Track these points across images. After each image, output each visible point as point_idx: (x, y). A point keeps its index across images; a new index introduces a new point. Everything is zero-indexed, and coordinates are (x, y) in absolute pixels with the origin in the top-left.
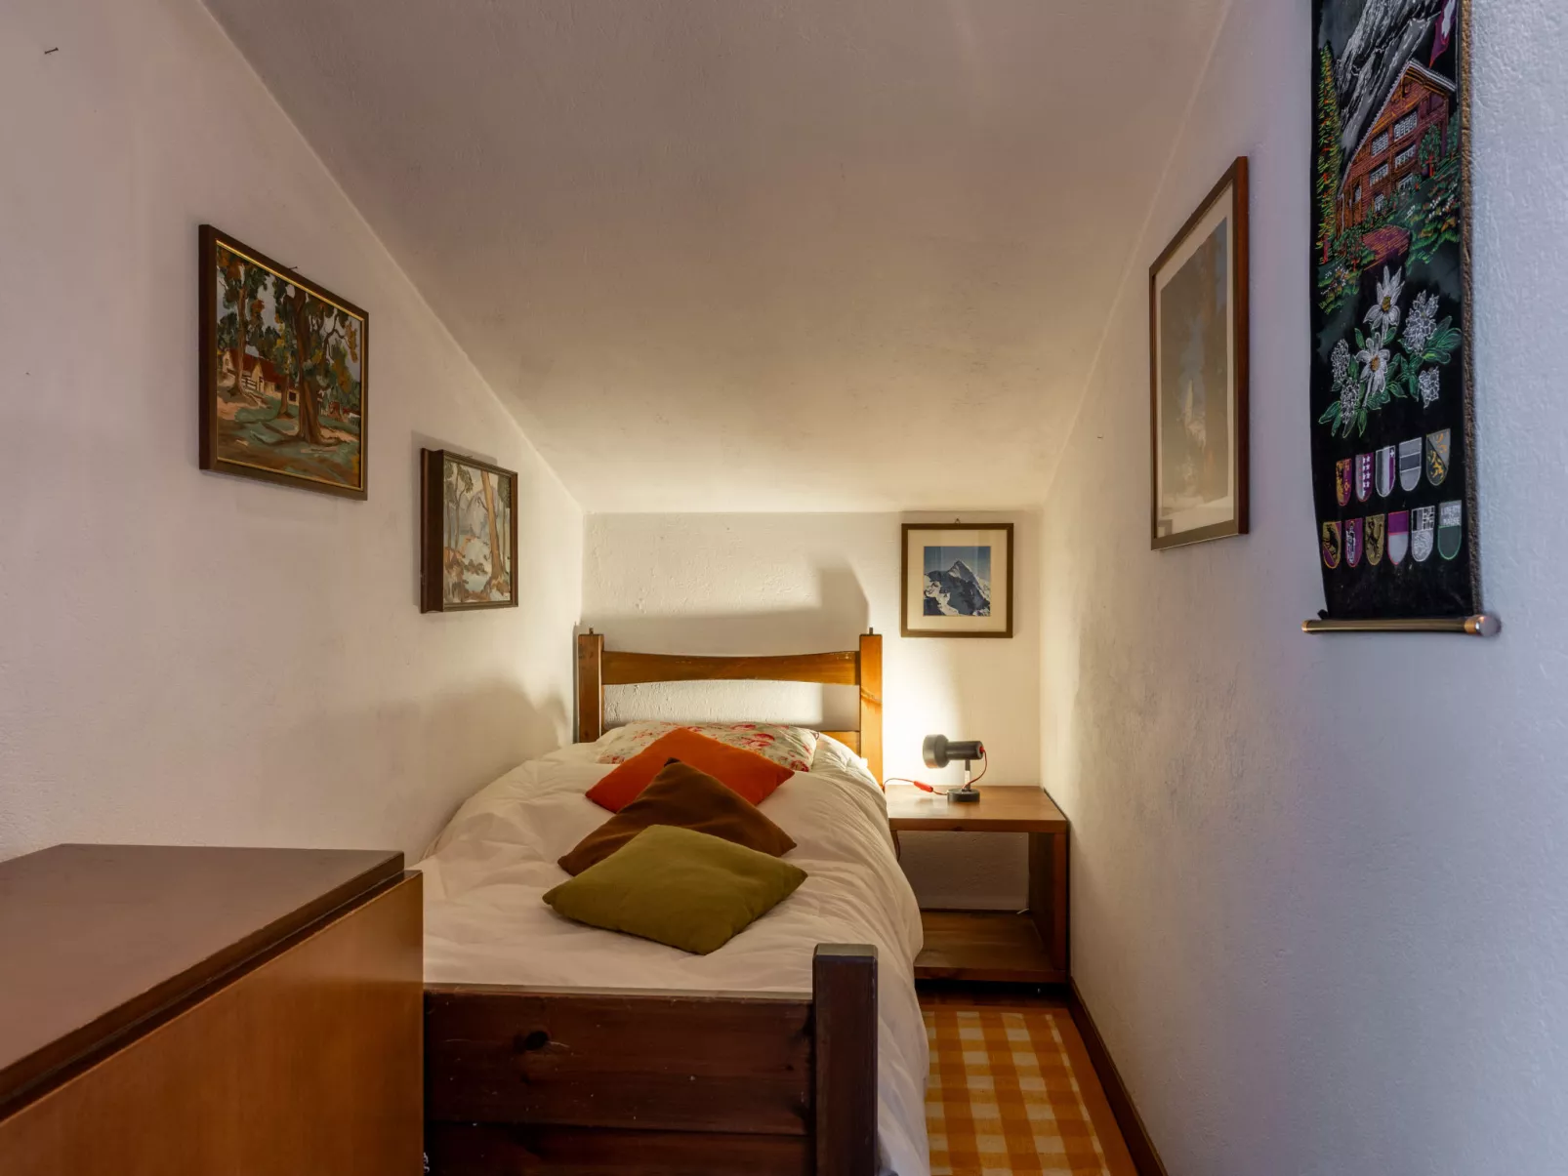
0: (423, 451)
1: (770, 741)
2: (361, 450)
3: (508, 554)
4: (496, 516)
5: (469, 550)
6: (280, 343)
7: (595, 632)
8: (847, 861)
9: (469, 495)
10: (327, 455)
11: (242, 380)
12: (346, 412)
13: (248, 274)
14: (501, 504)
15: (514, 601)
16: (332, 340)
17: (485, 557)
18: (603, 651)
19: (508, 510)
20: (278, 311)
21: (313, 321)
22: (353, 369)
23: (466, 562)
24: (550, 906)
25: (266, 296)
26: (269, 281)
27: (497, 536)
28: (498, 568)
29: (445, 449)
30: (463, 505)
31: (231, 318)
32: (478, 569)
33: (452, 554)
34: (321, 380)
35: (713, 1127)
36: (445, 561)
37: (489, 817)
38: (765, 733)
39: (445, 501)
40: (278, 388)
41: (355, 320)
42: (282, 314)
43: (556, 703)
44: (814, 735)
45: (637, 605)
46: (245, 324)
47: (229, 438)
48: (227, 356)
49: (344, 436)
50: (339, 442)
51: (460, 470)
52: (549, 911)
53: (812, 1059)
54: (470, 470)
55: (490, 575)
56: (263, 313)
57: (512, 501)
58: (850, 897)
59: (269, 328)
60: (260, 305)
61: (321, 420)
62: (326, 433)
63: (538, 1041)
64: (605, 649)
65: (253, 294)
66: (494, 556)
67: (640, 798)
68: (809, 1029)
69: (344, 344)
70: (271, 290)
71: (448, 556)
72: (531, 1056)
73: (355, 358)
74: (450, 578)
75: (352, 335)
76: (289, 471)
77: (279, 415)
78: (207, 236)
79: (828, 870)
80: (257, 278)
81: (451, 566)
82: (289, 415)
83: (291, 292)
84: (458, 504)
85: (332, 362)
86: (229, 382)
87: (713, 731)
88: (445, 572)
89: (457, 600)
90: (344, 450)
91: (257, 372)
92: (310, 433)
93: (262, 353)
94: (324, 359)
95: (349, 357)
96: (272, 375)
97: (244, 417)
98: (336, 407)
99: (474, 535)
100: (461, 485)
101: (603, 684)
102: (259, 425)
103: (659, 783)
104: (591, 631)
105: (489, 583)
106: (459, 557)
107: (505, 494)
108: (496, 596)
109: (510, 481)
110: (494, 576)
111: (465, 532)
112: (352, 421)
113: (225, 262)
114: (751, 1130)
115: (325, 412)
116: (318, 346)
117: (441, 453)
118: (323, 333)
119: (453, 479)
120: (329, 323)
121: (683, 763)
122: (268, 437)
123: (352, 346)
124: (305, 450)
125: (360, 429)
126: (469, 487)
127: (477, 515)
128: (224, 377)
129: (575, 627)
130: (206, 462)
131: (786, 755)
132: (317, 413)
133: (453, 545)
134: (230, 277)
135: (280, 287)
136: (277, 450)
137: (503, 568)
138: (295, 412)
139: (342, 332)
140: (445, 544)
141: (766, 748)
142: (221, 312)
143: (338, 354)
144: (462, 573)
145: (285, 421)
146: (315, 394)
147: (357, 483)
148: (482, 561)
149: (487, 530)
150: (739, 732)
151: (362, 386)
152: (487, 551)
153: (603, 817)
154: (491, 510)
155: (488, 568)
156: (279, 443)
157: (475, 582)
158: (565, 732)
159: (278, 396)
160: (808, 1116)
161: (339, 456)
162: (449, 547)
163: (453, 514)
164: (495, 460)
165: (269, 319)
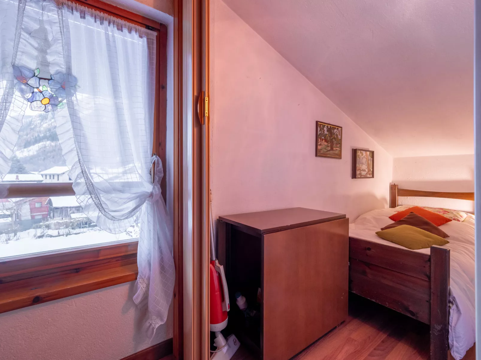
0: (353, 149)
1: (448, 213)
2: (341, 151)
3: (372, 167)
4: (369, 160)
5: (363, 166)
6: (327, 135)
7: (396, 184)
8: (468, 244)
9: (362, 157)
10: (335, 152)
11: (321, 143)
12: (338, 144)
13: (323, 126)
14: (370, 158)
15: (373, 177)
16: (336, 133)
17: (366, 168)
18: (398, 188)
19: (372, 159)
20: (327, 131)
21: (333, 131)
22: (339, 137)
23: (362, 169)
24: (377, 235)
25: (325, 129)
26: (326, 126)
27: (369, 164)
28: (369, 170)
29: (357, 148)
30: (361, 158)
31: (320, 133)
32: (364, 170)
33: (358, 168)
34: (334, 140)
35: (406, 273)
36: (357, 169)
37: (365, 218)
38: (446, 211)
39: (357, 158)
40: (327, 143)
41: (340, 129)
42: (328, 131)
43: (385, 199)
44: (466, 214)
45: (408, 179)
46: (322, 134)
47: (320, 152)
48: (319, 139)
49: (338, 149)
50: (337, 150)
51: (360, 152)
52: (377, 236)
53: (430, 266)
54: (363, 152)
55: (367, 172)
56: (325, 131)
57: (373, 157)
58: (466, 251)
59: (326, 134)
60: (324, 130)
61: (334, 147)
62: (334, 149)
63: (369, 249)
64: (399, 188)
65: (323, 129)
66: (368, 168)
67: (402, 219)
68: (429, 260)
69: (338, 133)
70: (326, 128)
71: (357, 168)
72: (368, 251)
73: (340, 135)
74: (358, 172)
75: (339, 131)
76: (328, 156)
77: (327, 147)
78: (317, 122)
79: (460, 244)
80: (324, 126)
81: (358, 170)
82: (328, 147)
83: (329, 127)
84: (360, 158)
85: (336, 137)
86: (320, 143)
87: (429, 209)
88: (357, 171)
89: (359, 177)
90: (337, 151)
91: (324, 141)
92: (332, 149)
93: (325, 138)
94: (334, 137)
95: (339, 135)
96: (326, 141)
97: (322, 148)
98: (336, 144)
99: (363, 164)
100: (361, 155)
101: (398, 196)
102: (324, 149)
103: (407, 217)
104: (395, 184)
105: (367, 173)
106: (360, 168)
107: (371, 155)
108: (368, 176)
109: (373, 153)
110: (368, 172)
111: (361, 164)
112: (339, 146)
113: (319, 125)
114: (415, 276)
115: (334, 145)
116: (333, 135)
117: (356, 149)
118: (334, 132)
119: (359, 154)
120: (335, 130)
121: (415, 213)
122: (326, 151)
123: (339, 133)
124: (331, 152)
125: (341, 147)
126: (362, 155)
127: (364, 160)
128: (319, 142)
129: (390, 183)
130: (316, 156)
131: (452, 217)
132: (333, 145)
133: (359, 166)
134: (320, 127)
135: (327, 127)
136: (327, 152)
137: (370, 170)
138: (329, 146)
139: (337, 131)
140: (357, 166)
141: (445, 214)
142: (319, 133)
143: (337, 135)
144: (361, 171)
145: (328, 148)
146: (333, 143)
147: (339, 156)
148: (365, 169)
149: (367, 163)
150: (437, 210)
151: (341, 140)
152: (366, 167)
153: (393, 222)
154: (368, 159)
155: (367, 170)
156: (327, 151)
157: (363, 173)
158: (387, 206)
159: (327, 144)
160: (429, 277)
161: (337, 152)
162: (358, 167)
163: (359, 160)
164: (369, 149)
165: (326, 132)
